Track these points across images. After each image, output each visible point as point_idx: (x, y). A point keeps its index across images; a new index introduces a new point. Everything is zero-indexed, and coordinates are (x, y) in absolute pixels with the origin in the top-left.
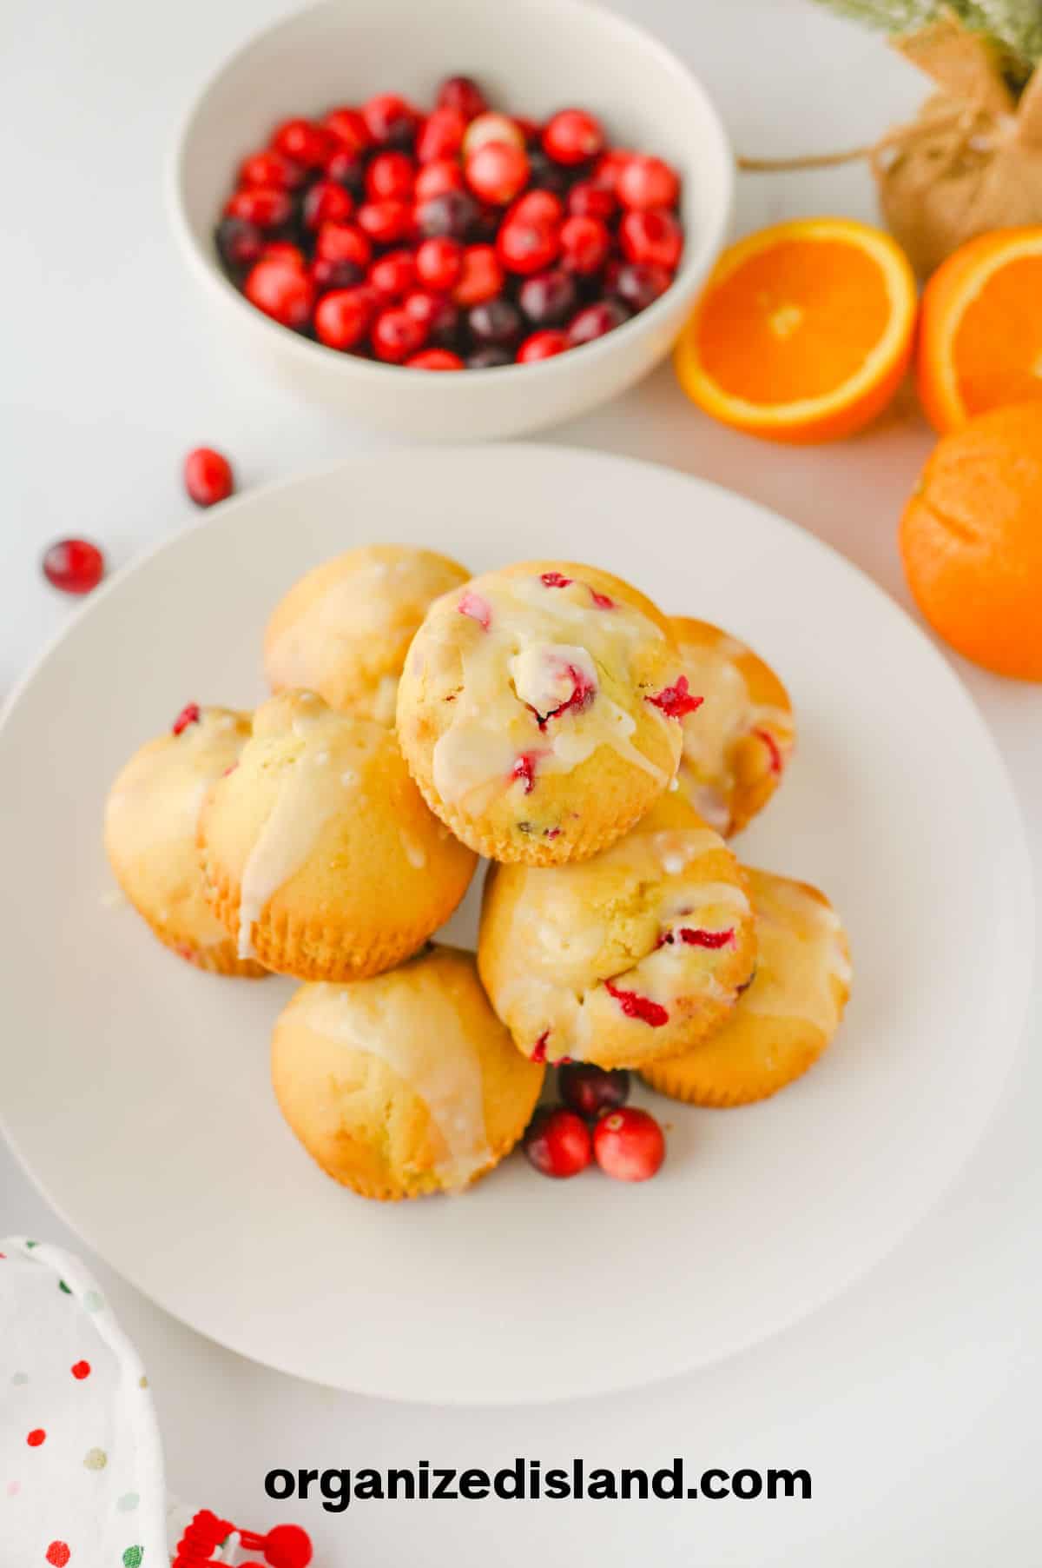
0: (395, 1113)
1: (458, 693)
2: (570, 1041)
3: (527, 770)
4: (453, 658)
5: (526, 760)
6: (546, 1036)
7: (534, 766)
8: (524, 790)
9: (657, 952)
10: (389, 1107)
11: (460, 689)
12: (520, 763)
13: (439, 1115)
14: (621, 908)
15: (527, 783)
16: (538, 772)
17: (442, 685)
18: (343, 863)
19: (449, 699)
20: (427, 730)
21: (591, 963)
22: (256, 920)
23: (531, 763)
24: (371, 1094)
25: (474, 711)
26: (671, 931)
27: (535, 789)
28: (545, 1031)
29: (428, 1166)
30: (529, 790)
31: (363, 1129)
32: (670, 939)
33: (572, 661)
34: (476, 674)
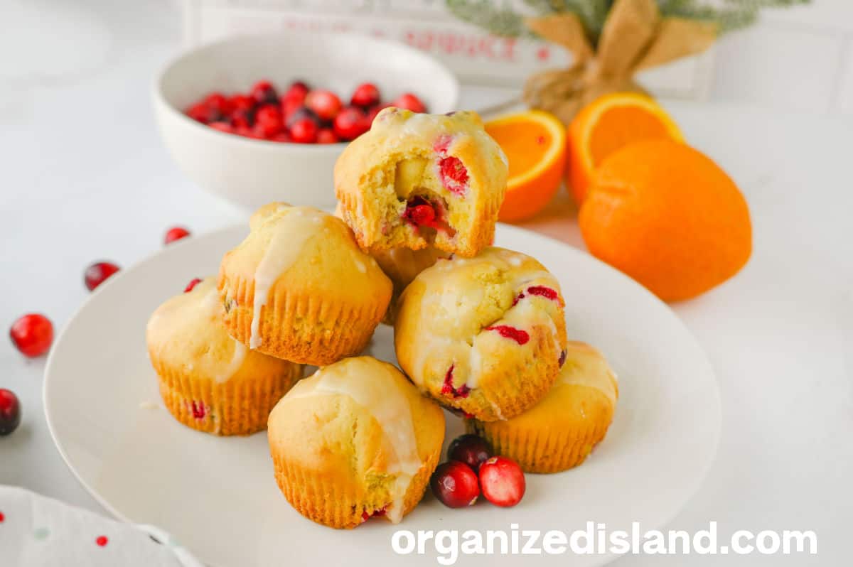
0: (359, 430)
2: (468, 371)
6: (452, 368)
9: (514, 307)
10: (355, 426)
13: (388, 429)
14: (489, 280)
18: (318, 261)
21: (477, 311)
22: (265, 304)
24: (343, 419)
26: (522, 292)
28: (451, 366)
29: (383, 467)
31: (339, 444)
32: (522, 296)
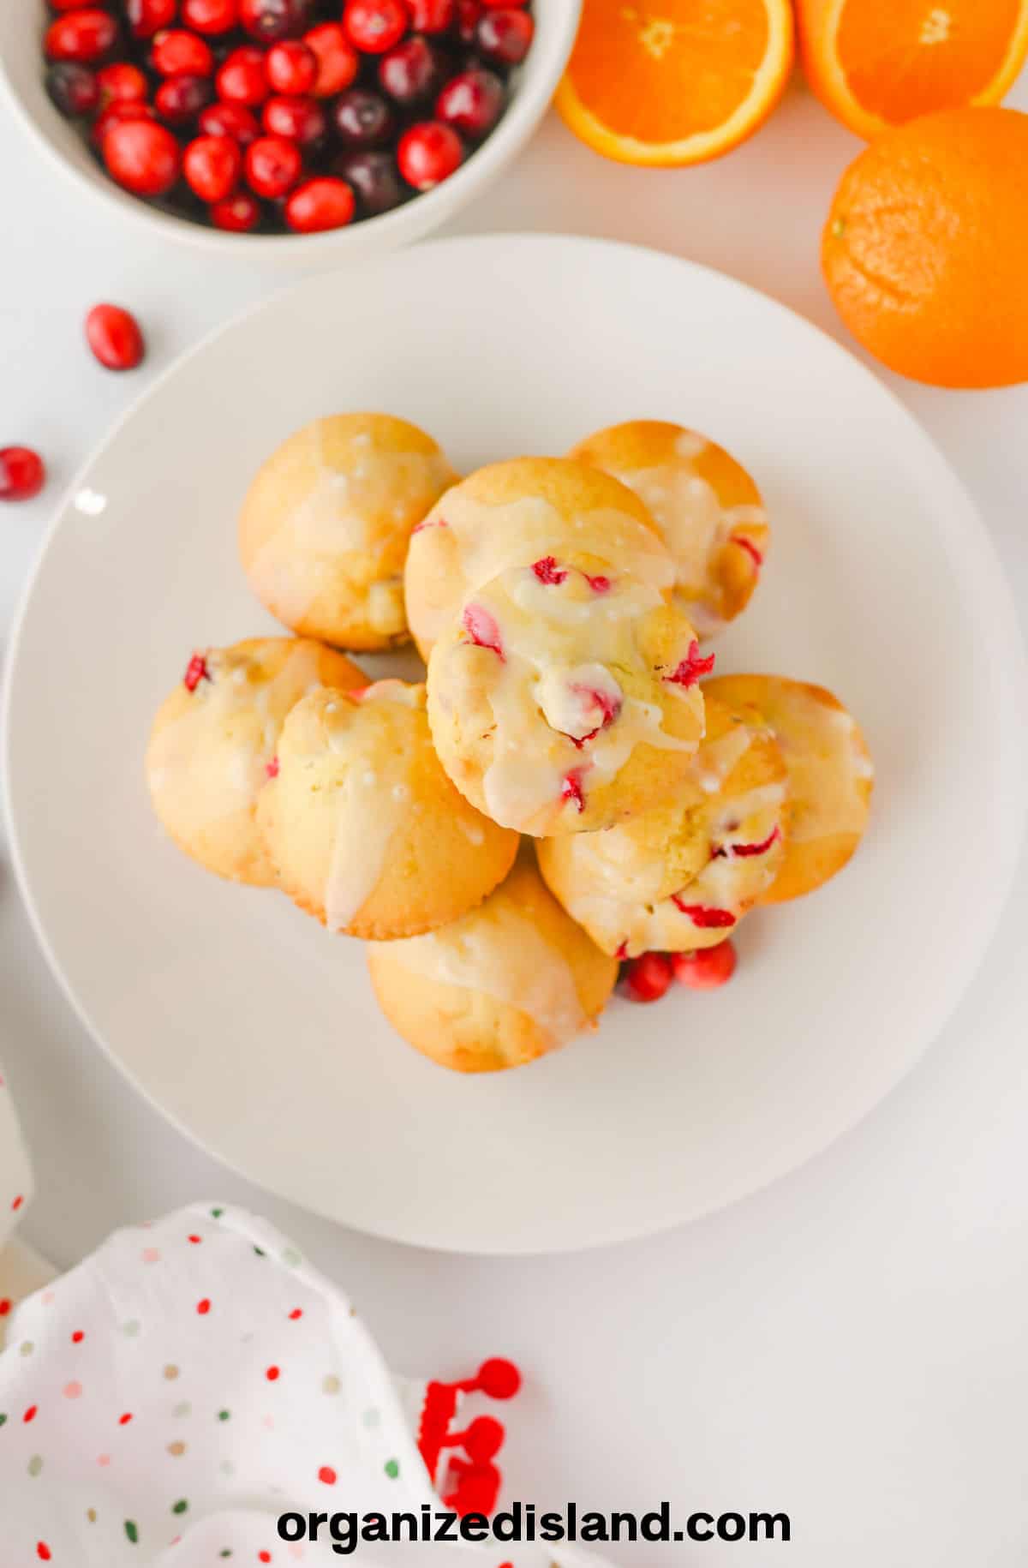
1: (492, 731)
3: (576, 792)
4: (480, 699)
5: (572, 781)
7: (580, 786)
8: (577, 811)
11: (493, 728)
12: (567, 786)
15: (579, 803)
16: (586, 789)
17: (475, 726)
18: (414, 869)
19: (485, 736)
20: (472, 768)
23: (576, 783)
25: (512, 745)
27: (587, 808)
30: (581, 810)
33: (595, 686)
34: (505, 710)
